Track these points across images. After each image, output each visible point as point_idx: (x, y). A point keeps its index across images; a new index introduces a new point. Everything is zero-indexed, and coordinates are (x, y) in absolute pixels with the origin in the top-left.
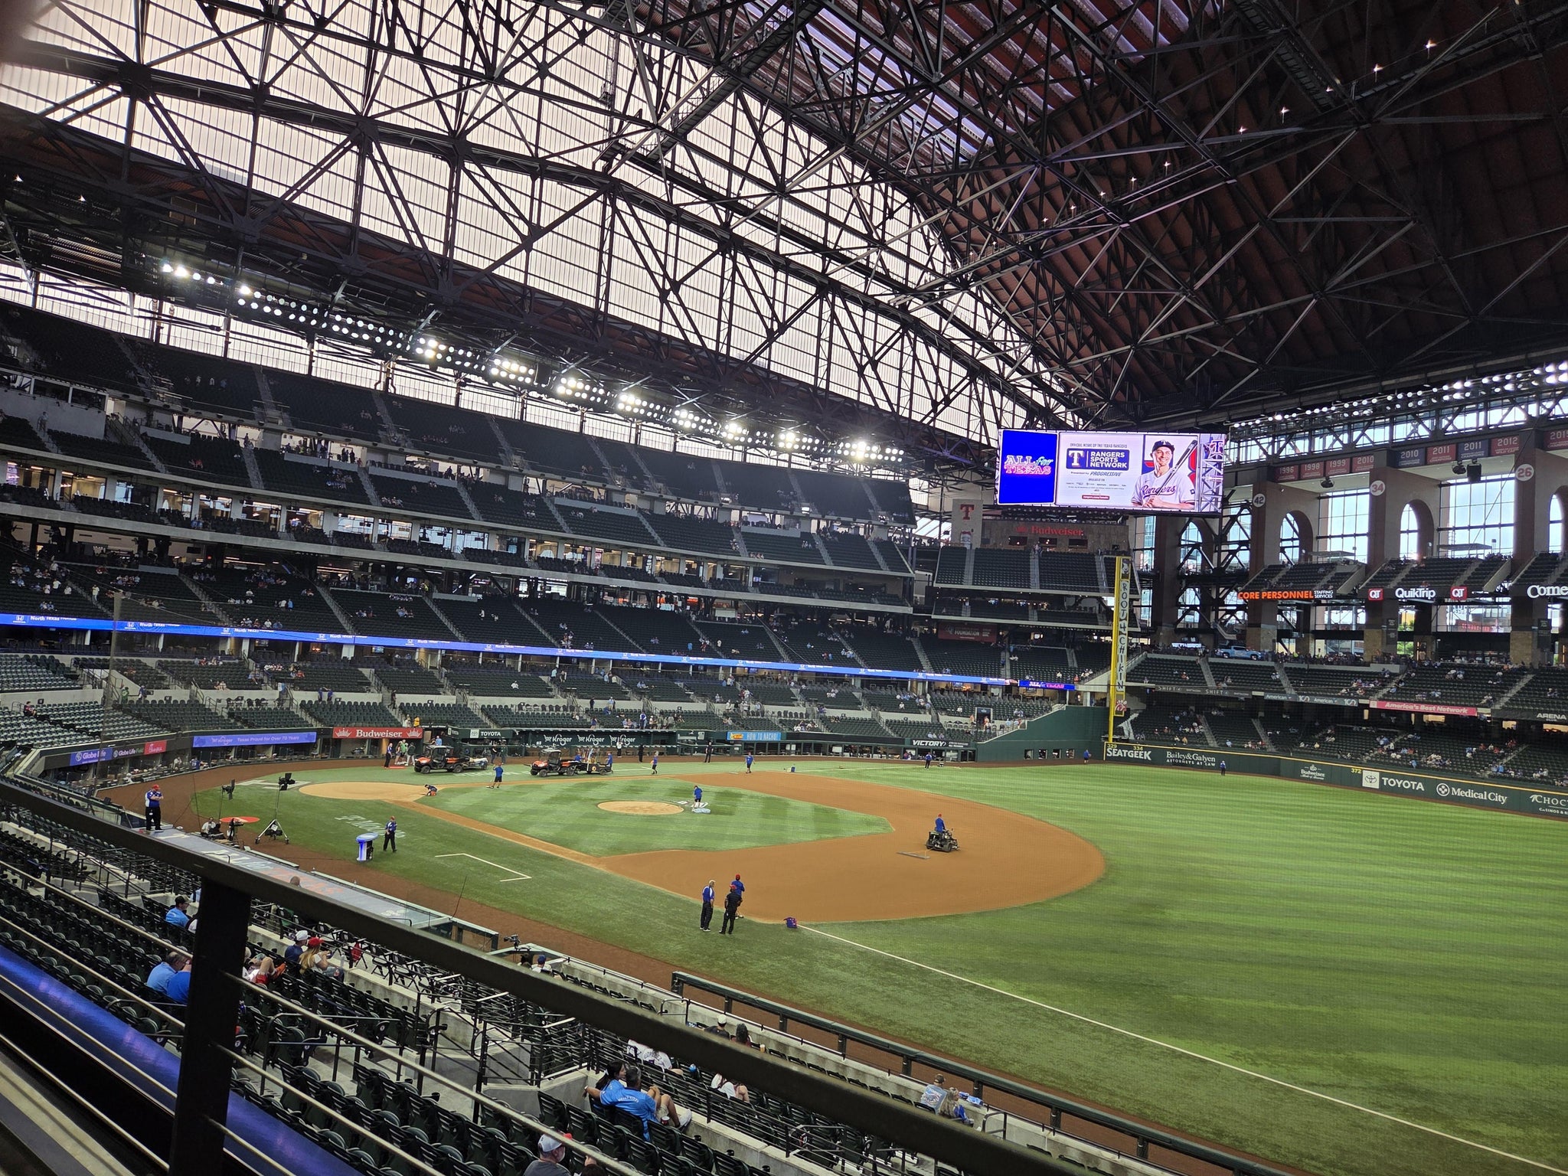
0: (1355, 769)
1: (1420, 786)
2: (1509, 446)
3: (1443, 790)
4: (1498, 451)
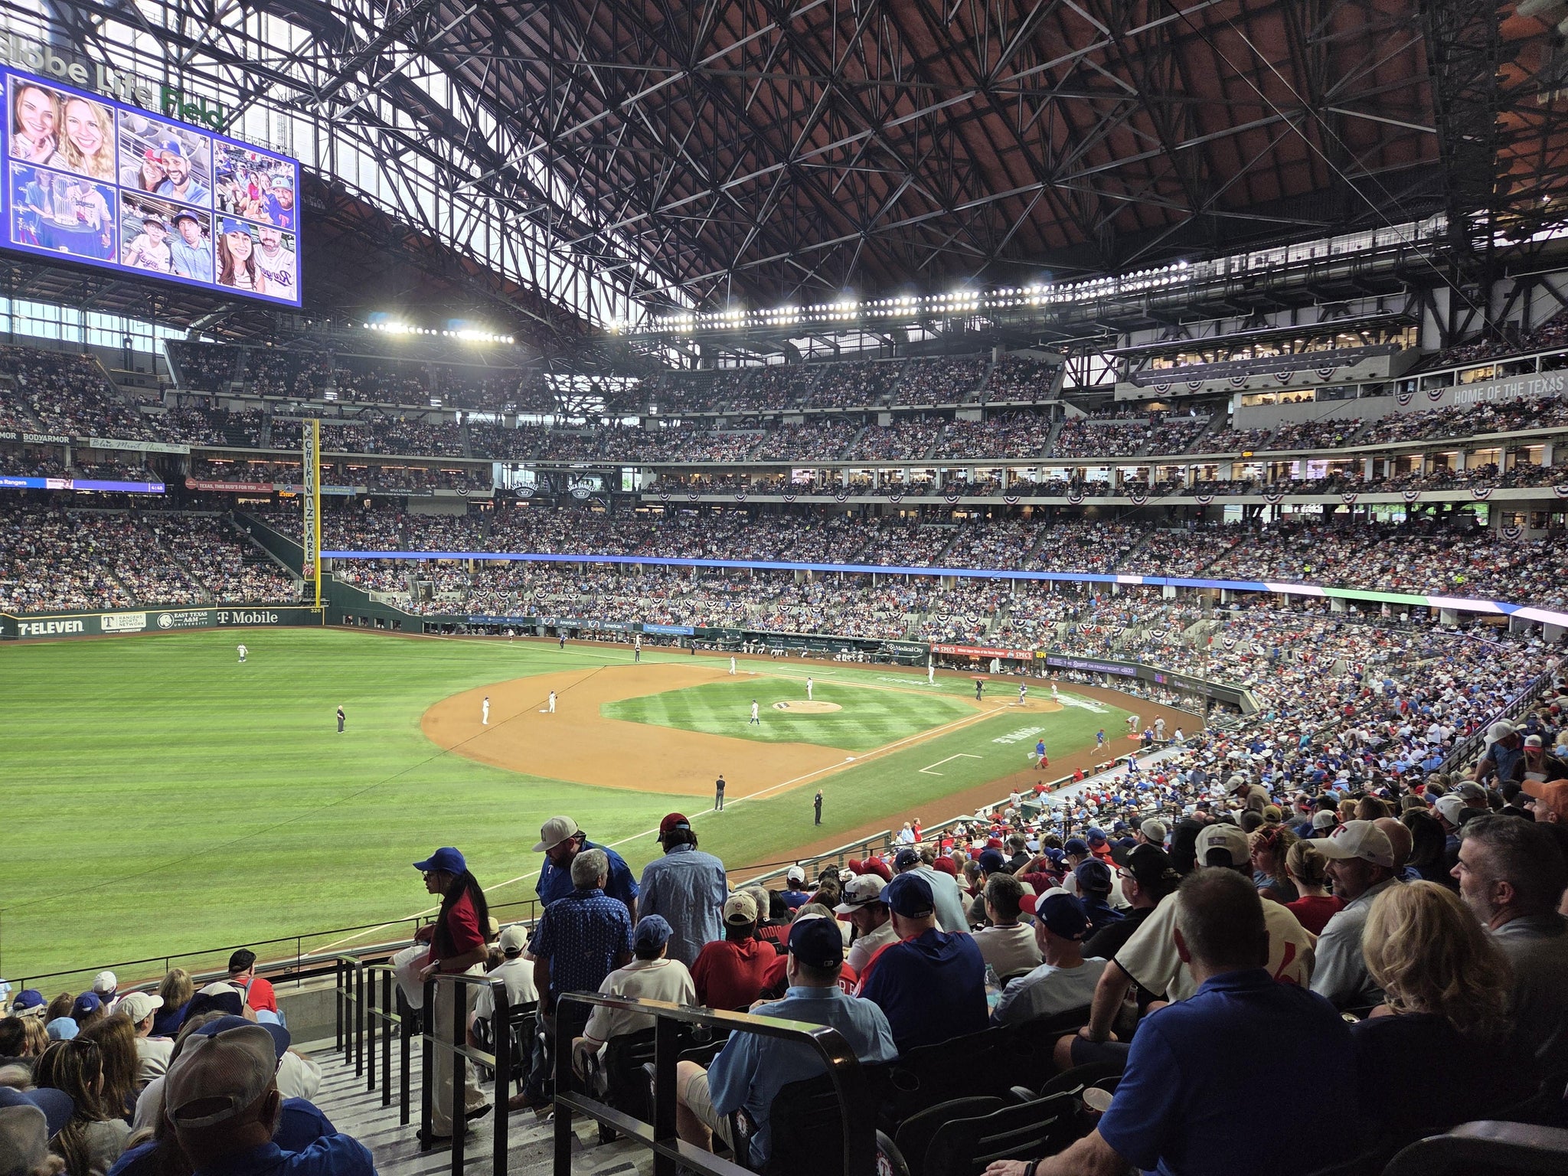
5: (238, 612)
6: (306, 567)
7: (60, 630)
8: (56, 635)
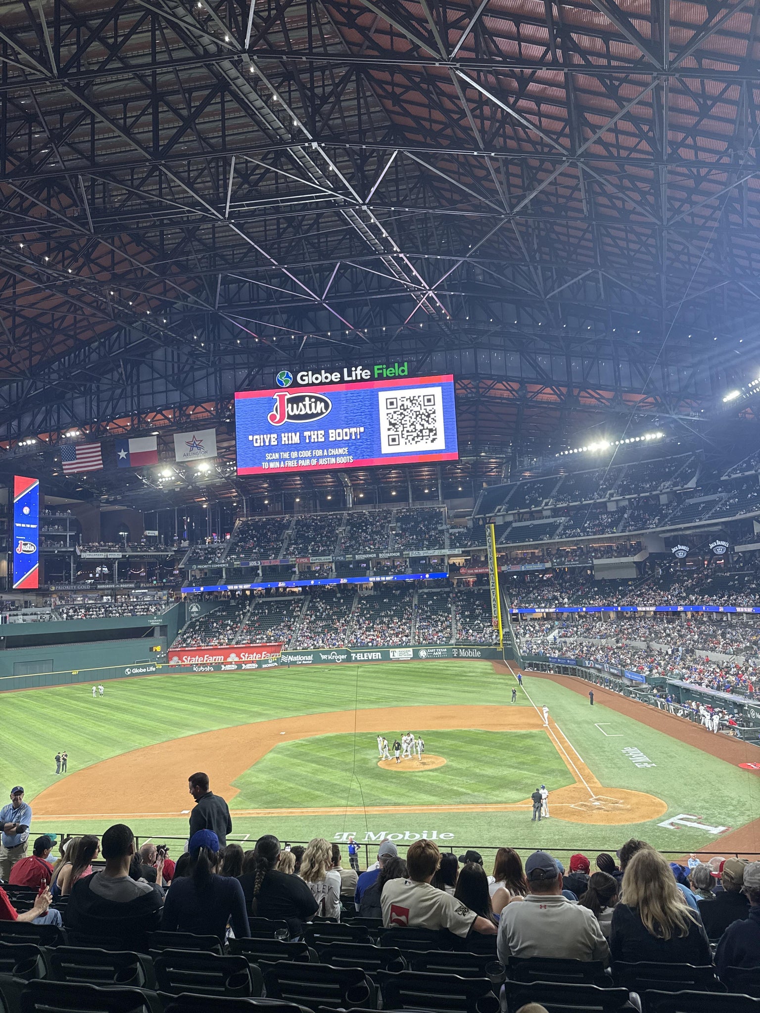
5: (462, 649)
6: (494, 620)
7: (370, 658)
8: (368, 660)
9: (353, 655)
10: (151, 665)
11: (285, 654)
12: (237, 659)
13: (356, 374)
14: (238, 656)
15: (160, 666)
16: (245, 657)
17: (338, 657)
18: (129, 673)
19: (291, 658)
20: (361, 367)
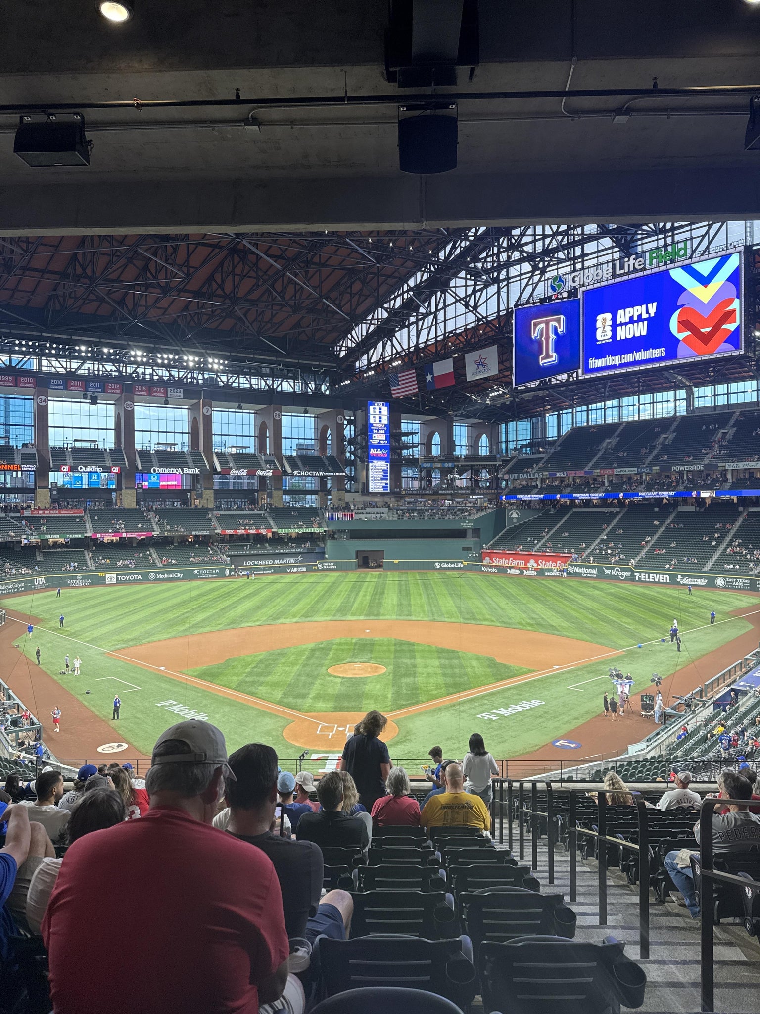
0: (100, 574)
1: (140, 577)
2: (115, 389)
3: (152, 577)
4: (109, 391)
9: (637, 575)
10: (459, 562)
11: (572, 566)
12: (535, 566)
13: (629, 265)
14: (537, 562)
15: (466, 564)
16: (543, 565)
17: (622, 574)
18: (438, 567)
19: (577, 570)
20: (634, 256)
